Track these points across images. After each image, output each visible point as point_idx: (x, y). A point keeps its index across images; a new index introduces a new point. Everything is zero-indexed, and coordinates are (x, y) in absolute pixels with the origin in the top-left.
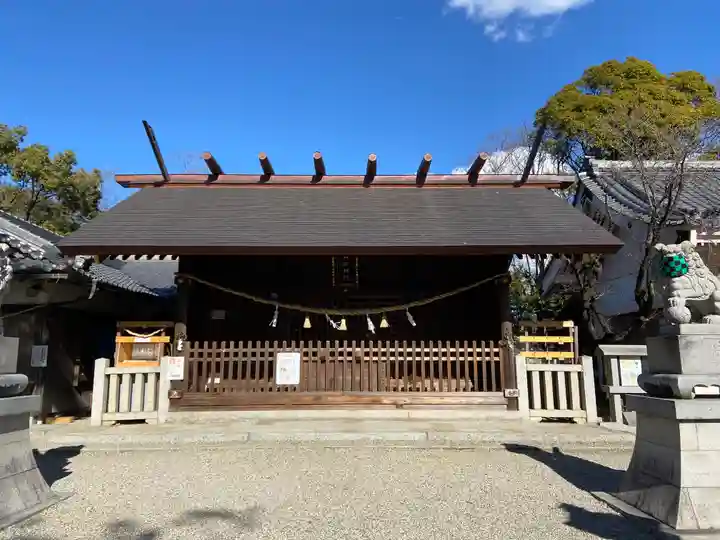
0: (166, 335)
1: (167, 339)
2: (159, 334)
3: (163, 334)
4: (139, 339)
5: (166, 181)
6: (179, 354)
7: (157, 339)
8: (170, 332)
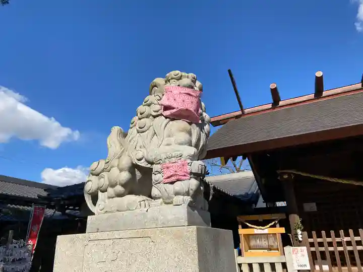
0: (280, 226)
1: (283, 230)
2: (274, 226)
3: (278, 225)
4: (257, 230)
5: (243, 114)
6: (300, 244)
7: (273, 230)
8: (285, 223)
